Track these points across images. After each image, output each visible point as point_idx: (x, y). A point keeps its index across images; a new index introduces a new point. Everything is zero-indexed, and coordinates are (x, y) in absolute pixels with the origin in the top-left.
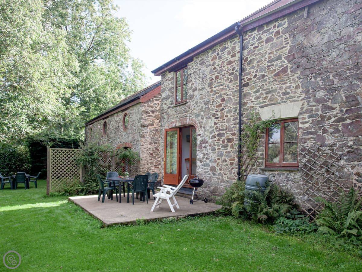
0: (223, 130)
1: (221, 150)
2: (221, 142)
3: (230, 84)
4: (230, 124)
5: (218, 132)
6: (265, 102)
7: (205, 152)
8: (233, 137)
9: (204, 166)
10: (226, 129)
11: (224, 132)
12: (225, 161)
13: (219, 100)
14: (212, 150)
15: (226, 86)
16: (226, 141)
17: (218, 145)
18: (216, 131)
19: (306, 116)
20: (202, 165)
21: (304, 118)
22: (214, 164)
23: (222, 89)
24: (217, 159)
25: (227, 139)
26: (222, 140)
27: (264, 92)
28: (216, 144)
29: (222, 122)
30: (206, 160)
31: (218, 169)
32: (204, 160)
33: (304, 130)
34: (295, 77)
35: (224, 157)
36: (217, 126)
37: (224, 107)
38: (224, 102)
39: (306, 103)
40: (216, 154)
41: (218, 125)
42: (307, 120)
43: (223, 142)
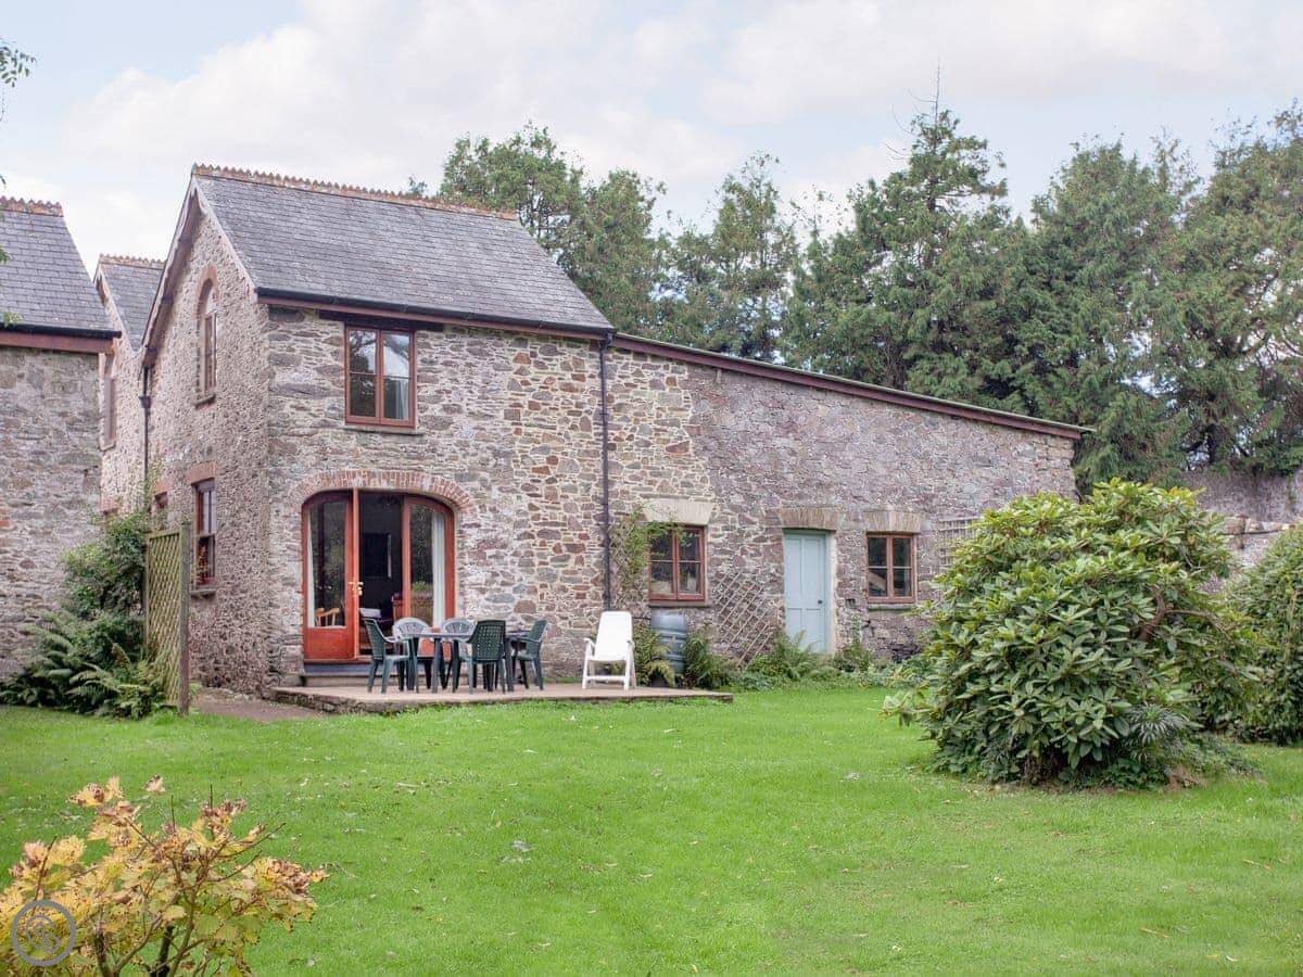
0: (557, 524)
1: (549, 566)
2: (551, 550)
3: (572, 433)
4: (574, 515)
5: (542, 528)
6: (651, 490)
7: (498, 568)
8: (582, 542)
9: (495, 601)
10: (564, 525)
11: (559, 528)
12: (564, 590)
13: (543, 458)
14: (520, 566)
15: (560, 434)
16: (564, 548)
17: (541, 555)
18: (536, 524)
19: (720, 526)
20: (487, 599)
21: (716, 530)
22: (527, 597)
23: (551, 438)
24: (538, 587)
25: (567, 545)
26: (553, 545)
27: (648, 471)
28: (535, 552)
29: (554, 508)
30: (502, 588)
31: (544, 608)
32: (495, 586)
33: (716, 546)
34: (700, 463)
35: (558, 583)
36: (539, 515)
37: (557, 476)
38: (557, 466)
39: (718, 508)
40: (536, 573)
41: (540, 512)
42: (721, 532)
43: (557, 549)
